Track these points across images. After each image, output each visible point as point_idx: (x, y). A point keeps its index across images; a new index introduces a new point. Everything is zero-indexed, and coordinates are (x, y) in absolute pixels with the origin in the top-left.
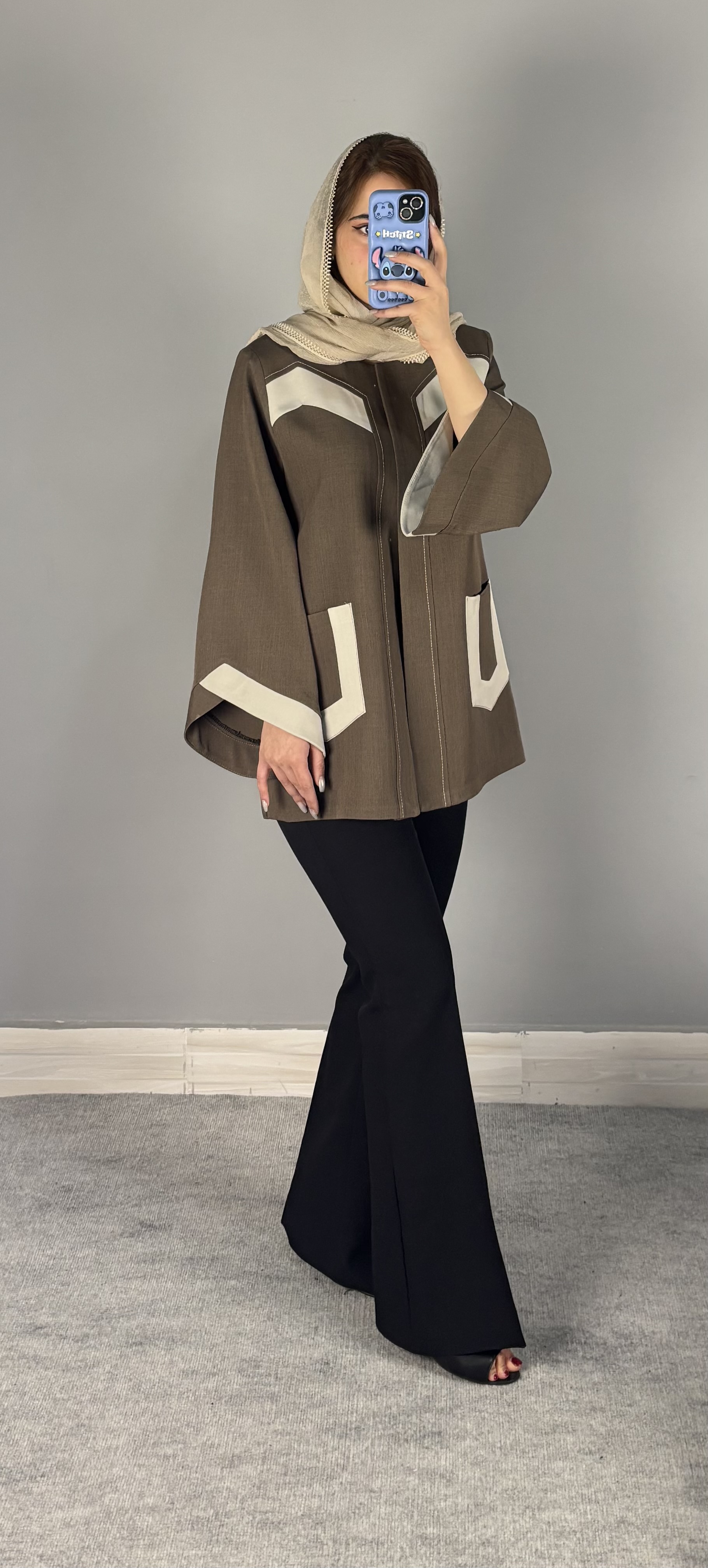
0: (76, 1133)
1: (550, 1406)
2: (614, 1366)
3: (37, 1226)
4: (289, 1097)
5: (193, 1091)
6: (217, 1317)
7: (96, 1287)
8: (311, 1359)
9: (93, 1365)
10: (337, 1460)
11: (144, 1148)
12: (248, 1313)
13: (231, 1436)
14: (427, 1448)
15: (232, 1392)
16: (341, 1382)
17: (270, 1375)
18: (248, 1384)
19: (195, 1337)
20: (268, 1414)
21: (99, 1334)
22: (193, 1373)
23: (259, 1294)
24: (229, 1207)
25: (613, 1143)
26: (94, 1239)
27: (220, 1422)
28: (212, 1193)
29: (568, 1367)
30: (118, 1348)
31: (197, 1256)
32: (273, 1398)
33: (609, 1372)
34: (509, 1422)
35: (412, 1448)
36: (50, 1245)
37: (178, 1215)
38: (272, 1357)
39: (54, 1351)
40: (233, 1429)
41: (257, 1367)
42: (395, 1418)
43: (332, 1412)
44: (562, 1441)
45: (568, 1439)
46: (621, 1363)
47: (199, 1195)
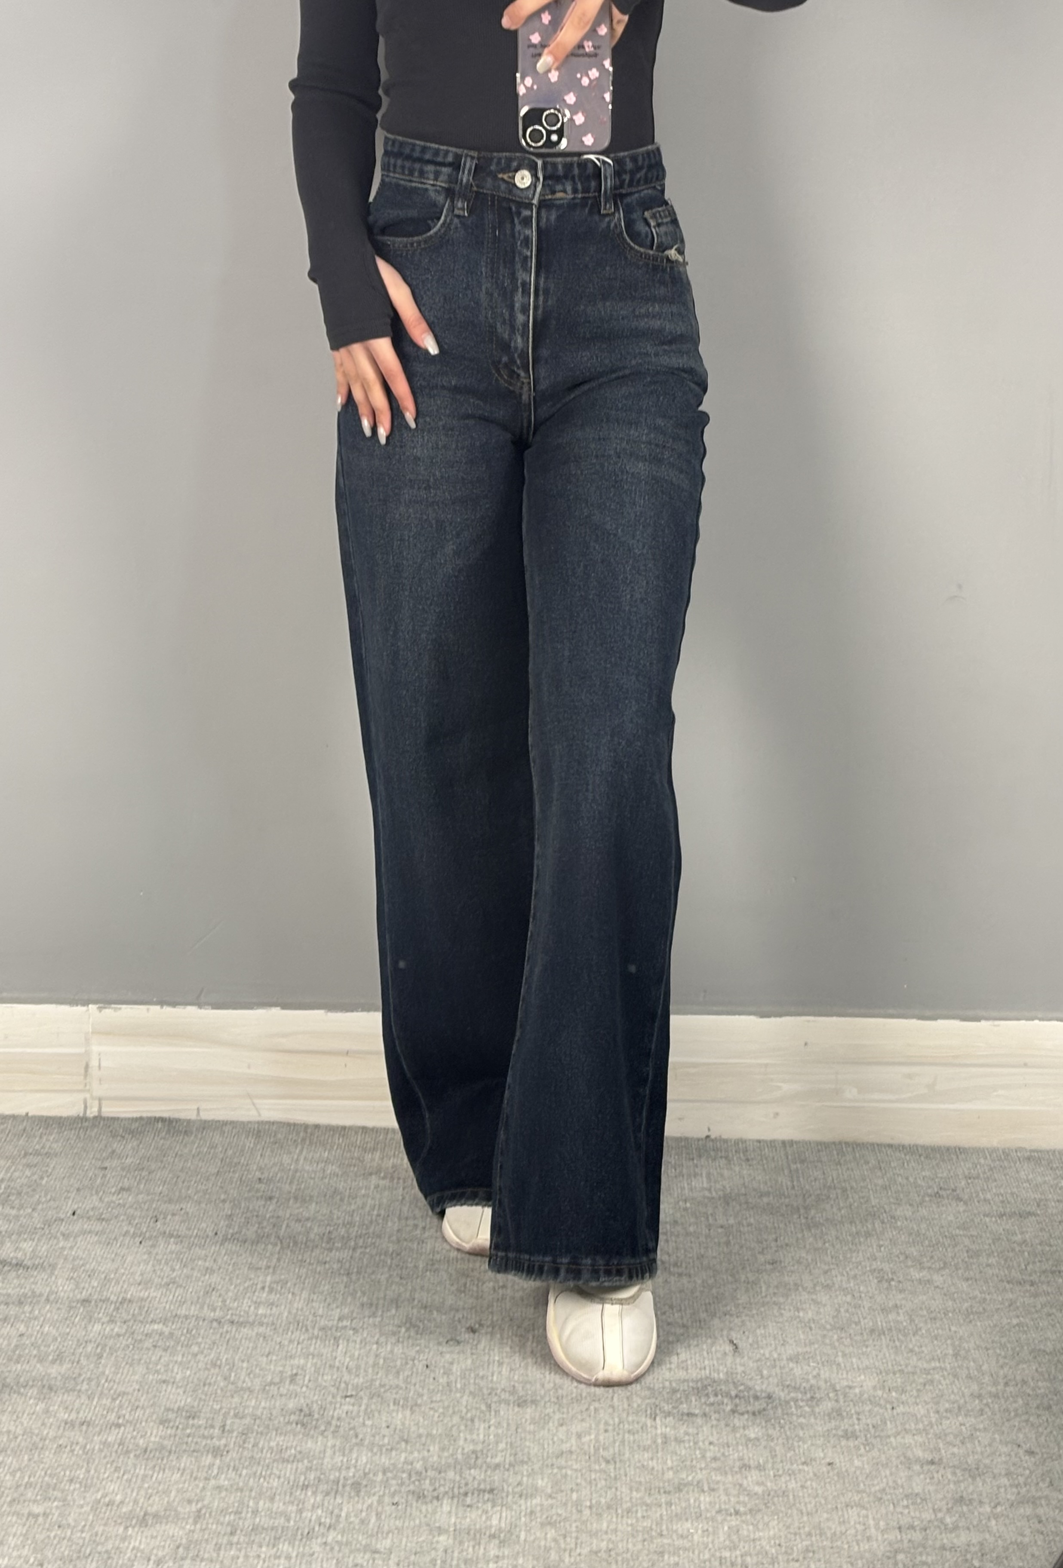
1: (675, 1463)
2: (782, 1422)
4: (262, 1122)
5: (100, 1113)
6: (127, 1363)
8: (282, 1409)
10: (319, 1518)
11: (11, 1179)
12: (180, 1359)
13: (142, 1492)
14: (468, 1506)
16: (330, 1436)
17: (212, 1427)
18: (175, 1436)
19: (89, 1384)
20: (206, 1470)
22: (82, 1424)
23: (200, 1340)
24: (154, 1246)
27: (125, 1477)
28: (125, 1229)
29: (707, 1421)
31: (95, 1297)
32: (217, 1452)
34: (606, 1480)
35: (444, 1506)
37: (65, 1253)
38: (218, 1407)
40: (146, 1485)
41: (192, 1417)
42: (419, 1473)
43: (314, 1467)
44: (692, 1501)
45: (702, 1498)
46: (795, 1418)
47: (103, 1232)
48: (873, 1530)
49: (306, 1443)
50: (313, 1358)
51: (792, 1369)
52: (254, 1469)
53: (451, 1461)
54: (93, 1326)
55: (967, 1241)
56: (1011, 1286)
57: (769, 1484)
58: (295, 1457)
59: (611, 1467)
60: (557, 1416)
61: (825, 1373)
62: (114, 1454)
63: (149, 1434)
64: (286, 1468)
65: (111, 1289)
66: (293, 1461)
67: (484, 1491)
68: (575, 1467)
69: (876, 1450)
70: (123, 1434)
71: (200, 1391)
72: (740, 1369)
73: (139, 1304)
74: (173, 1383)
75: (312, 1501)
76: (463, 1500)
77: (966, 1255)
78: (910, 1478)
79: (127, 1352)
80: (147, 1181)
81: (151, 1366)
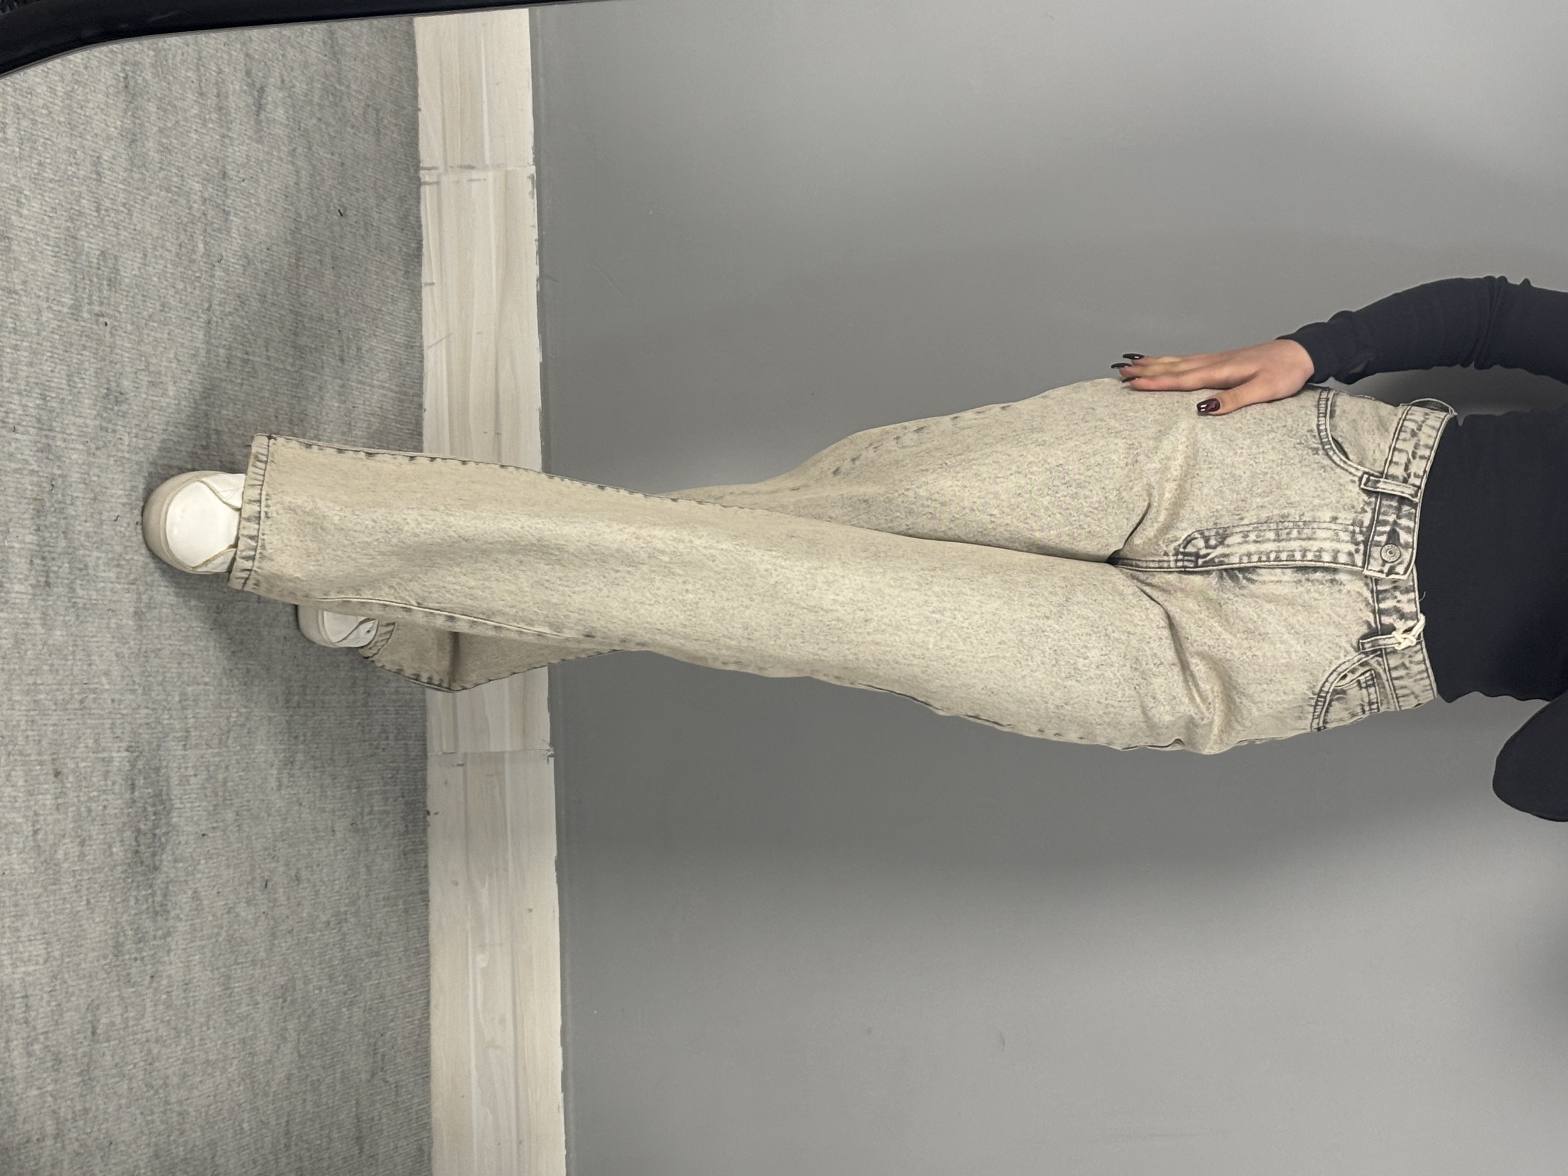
1: (83, 771)
5: (424, 184)
11: (349, 96)
13: (31, 235)
14: (31, 561)
18: (91, 267)
20: (57, 298)
23: (189, 290)
27: (46, 218)
28: (303, 213)
29: (127, 803)
32: (76, 309)
33: (123, 873)
34: (63, 699)
35: (31, 537)
37: (274, 152)
38: (121, 310)
40: (39, 239)
42: (62, 511)
43: (64, 406)
44: (46, 786)
45: (49, 797)
46: (134, 893)
47: (299, 190)
48: (23, 969)
49: (89, 398)
50: (175, 404)
51: (185, 893)
52: (60, 347)
53: (76, 543)
54: (198, 182)
55: (329, 1080)
56: (284, 1124)
57: (66, 865)
58: (75, 387)
59: (77, 706)
61: (182, 927)
62: (69, 206)
63: (92, 240)
64: (61, 378)
65: (238, 200)
66: (69, 385)
67: (47, 577)
68: (75, 669)
69: (105, 976)
70: (90, 215)
71: (136, 291)
72: (183, 839)
73: (223, 227)
74: (145, 264)
75: (31, 405)
76: (37, 556)
77: (314, 1078)
78: (77, 1009)
79: (174, 218)
80: (355, 234)
81: (160, 241)
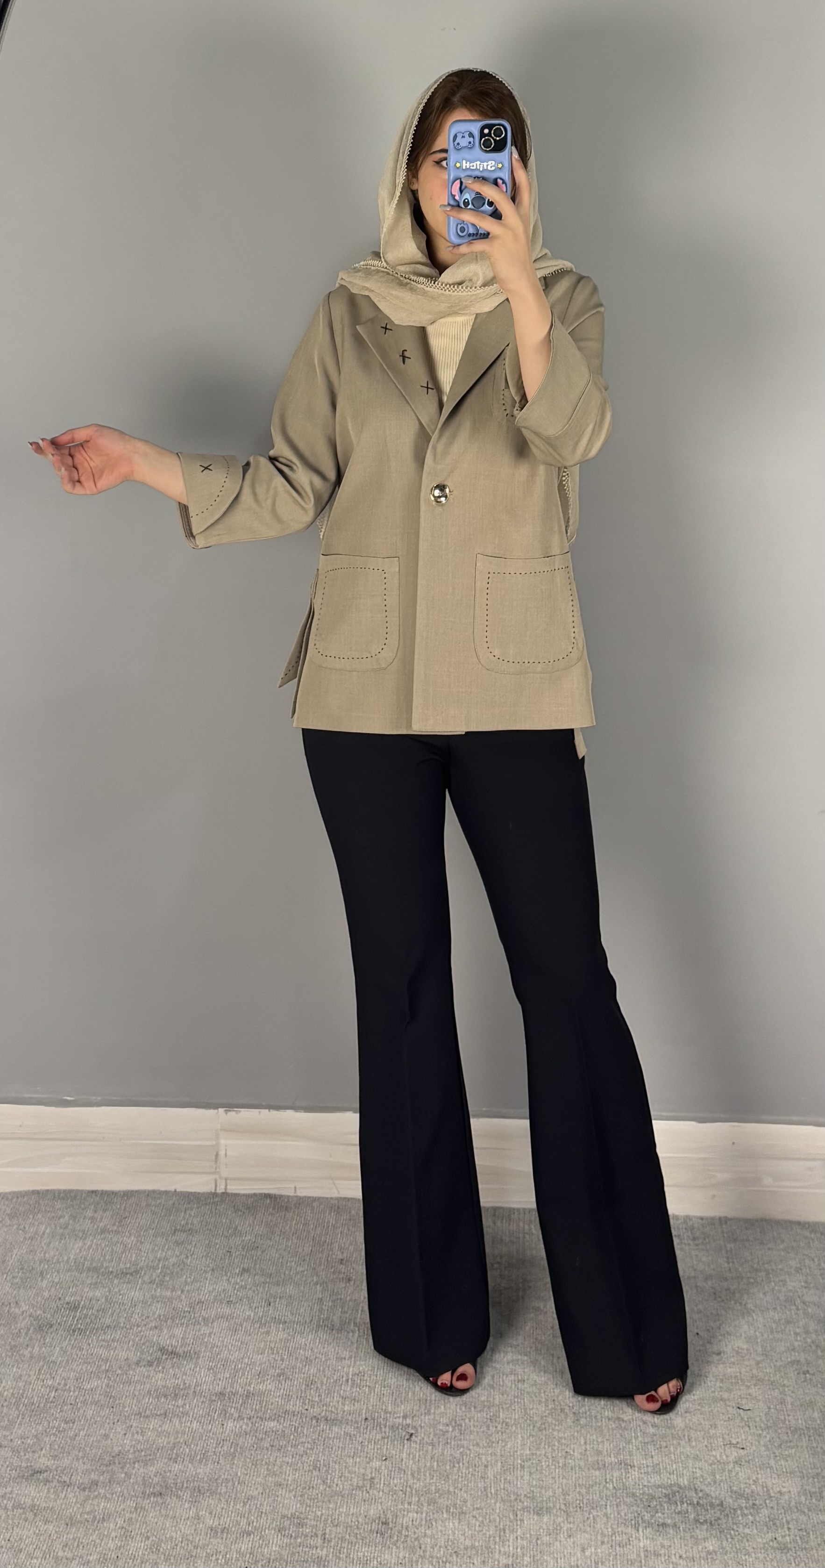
0: (85, 1238)
2: (732, 1532)
3: (37, 1349)
4: (341, 1198)
5: (226, 1189)
6: (253, 1464)
7: (106, 1425)
8: (366, 1517)
9: (103, 1518)
11: (166, 1259)
12: (290, 1461)
15: (270, 1555)
16: (401, 1547)
18: (290, 1545)
19: (226, 1486)
21: (110, 1482)
22: (222, 1531)
23: (304, 1439)
24: (268, 1333)
25: (733, 1262)
26: (104, 1367)
28: (247, 1313)
29: (677, 1533)
30: (133, 1499)
31: (228, 1390)
33: (727, 1540)
36: (51, 1374)
37: (206, 1340)
39: (55, 1500)
41: (301, 1525)
46: (741, 1528)
47: (231, 1317)
50: (386, 1460)
51: (737, 1473)
54: (227, 1424)
60: (566, 1526)
61: (762, 1478)
65: (239, 1381)
71: (306, 1496)
73: (259, 1398)
74: (287, 1485)
79: (253, 1452)
80: (261, 1261)
81: (270, 1468)
